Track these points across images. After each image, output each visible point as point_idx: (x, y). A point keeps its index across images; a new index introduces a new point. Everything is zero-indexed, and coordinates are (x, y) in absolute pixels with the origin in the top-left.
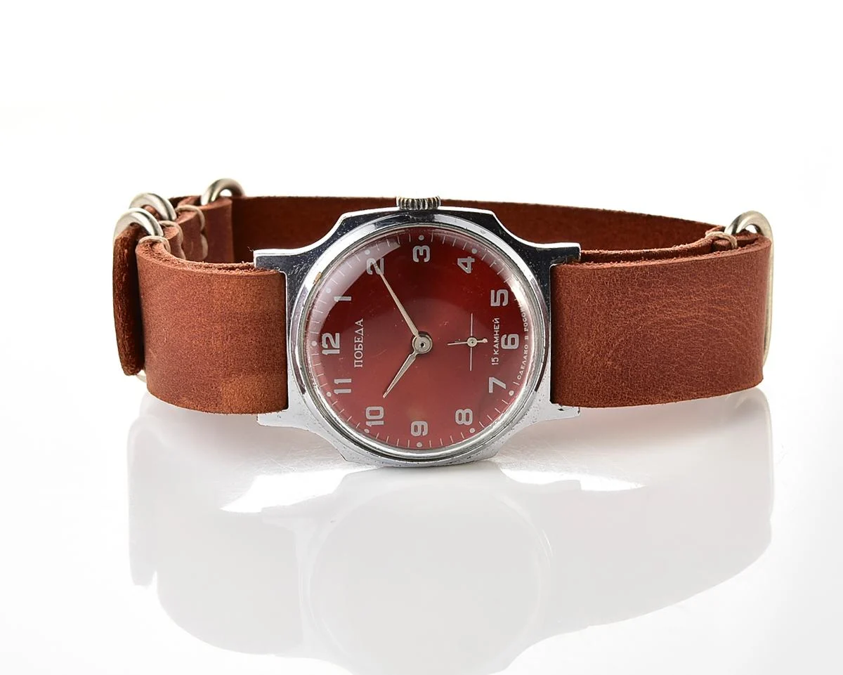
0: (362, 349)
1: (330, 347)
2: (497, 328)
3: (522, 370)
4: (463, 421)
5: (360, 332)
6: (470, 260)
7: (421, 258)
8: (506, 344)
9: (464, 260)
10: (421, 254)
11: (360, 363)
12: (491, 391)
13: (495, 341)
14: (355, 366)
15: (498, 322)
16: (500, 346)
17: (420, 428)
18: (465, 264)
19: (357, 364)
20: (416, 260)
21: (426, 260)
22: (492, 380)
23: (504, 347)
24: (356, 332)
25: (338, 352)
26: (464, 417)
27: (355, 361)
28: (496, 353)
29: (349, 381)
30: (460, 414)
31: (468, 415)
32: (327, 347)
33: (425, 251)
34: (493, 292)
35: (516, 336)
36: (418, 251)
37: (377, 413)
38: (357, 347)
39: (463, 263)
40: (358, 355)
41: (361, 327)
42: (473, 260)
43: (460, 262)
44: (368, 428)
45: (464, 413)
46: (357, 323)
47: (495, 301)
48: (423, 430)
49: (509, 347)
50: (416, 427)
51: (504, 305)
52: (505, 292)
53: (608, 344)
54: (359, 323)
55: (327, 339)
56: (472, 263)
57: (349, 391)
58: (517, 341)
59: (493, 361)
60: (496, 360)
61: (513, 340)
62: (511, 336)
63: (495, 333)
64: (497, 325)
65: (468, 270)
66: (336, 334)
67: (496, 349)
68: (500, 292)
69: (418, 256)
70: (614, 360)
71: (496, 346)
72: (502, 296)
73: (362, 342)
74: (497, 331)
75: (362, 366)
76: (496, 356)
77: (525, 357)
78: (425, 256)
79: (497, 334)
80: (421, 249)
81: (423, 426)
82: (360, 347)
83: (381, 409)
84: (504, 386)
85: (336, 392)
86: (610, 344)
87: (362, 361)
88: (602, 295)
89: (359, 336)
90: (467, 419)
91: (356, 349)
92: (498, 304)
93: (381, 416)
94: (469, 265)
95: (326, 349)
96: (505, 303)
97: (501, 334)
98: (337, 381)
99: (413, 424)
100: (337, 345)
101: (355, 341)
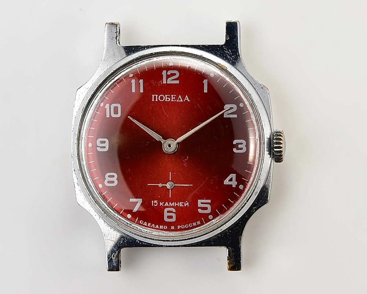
0: (166, 100)
1: (168, 77)
2: (180, 204)
3: (147, 224)
4: (108, 179)
5: (180, 99)
6: (234, 184)
7: (236, 146)
8: (168, 212)
9: (234, 179)
10: (240, 146)
12: (131, 200)
13: (170, 203)
14: (153, 96)
15: (185, 205)
16: (167, 207)
17: (103, 145)
18: (231, 180)
19: (155, 97)
20: (235, 142)
21: (235, 150)
22: (140, 201)
23: (166, 210)
24: (180, 96)
25: (165, 82)
26: (111, 179)
27: (157, 96)
28: (161, 204)
29: (142, 91)
30: (113, 176)
31: (113, 182)
32: (168, 74)
33: (241, 149)
34: (209, 201)
35: (174, 220)
36: (242, 144)
37: (116, 112)
38: (168, 97)
39: (232, 178)
40: (162, 98)
41: (183, 100)
42: (234, 186)
43: (233, 176)
44: (105, 105)
45: (115, 179)
46: (187, 96)
47: (202, 203)
48: (101, 147)
49: (166, 214)
50: (104, 142)
51: (199, 210)
52: (209, 211)
54: (187, 98)
55: (175, 74)
56: (232, 185)
57: (134, 91)
58: (170, 220)
59: (155, 202)
60: (156, 204)
61: (171, 217)
62: (174, 215)
64: (184, 204)
65: (226, 182)
66: (178, 81)
67: (164, 204)
68: (209, 206)
69: (238, 144)
71: (167, 204)
72: (206, 209)
73: (172, 100)
74: (178, 204)
75: (153, 100)
76: (159, 204)
77: (157, 226)
78: (238, 149)
79: (176, 204)
80: (243, 146)
81: (105, 147)
83: (119, 115)
84: (135, 210)
85: (133, 81)
87: (157, 100)
89: (177, 98)
90: (109, 182)
91: (166, 96)
92: (200, 205)
93: (114, 115)
94: (230, 183)
95: (167, 73)
96: (200, 211)
97: (176, 208)
98: (141, 81)
99: (106, 140)
100: (170, 81)
101: (172, 96)
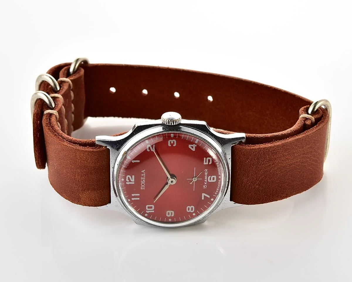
0: (144, 182)
1: (130, 181)
3: (217, 190)
4: (190, 211)
5: (144, 175)
6: (194, 146)
7: (172, 145)
8: (210, 180)
9: (192, 145)
11: (143, 188)
12: (203, 199)
13: (205, 179)
14: (141, 189)
15: (207, 171)
16: (207, 181)
17: (170, 214)
18: (192, 147)
19: (142, 188)
21: (174, 145)
22: (203, 194)
24: (142, 175)
25: (134, 183)
26: (190, 209)
27: (141, 187)
28: (206, 184)
29: (139, 195)
31: (192, 208)
33: (174, 142)
34: (205, 158)
35: (215, 177)
36: (171, 142)
37: (151, 207)
38: (142, 181)
39: (191, 147)
40: (143, 184)
41: (144, 173)
42: (196, 146)
43: (190, 146)
44: (147, 213)
45: (190, 207)
46: (142, 171)
47: (206, 162)
48: (172, 214)
49: (212, 181)
52: (210, 159)
53: (256, 179)
55: (129, 177)
56: (195, 147)
57: (139, 199)
58: (215, 179)
59: (204, 186)
60: (205, 186)
61: (214, 179)
62: (213, 177)
63: (205, 175)
64: (206, 172)
65: (194, 150)
66: (133, 176)
67: (206, 182)
68: (208, 158)
69: (171, 144)
70: (259, 185)
71: (206, 181)
72: (209, 160)
73: (144, 179)
74: (206, 175)
75: (144, 189)
76: (206, 185)
77: (219, 185)
78: (174, 143)
80: (172, 141)
81: (172, 213)
82: (144, 181)
83: (153, 206)
84: (209, 197)
85: (133, 199)
86: (258, 179)
87: (144, 187)
88: (254, 159)
89: (143, 177)
90: (192, 210)
93: (153, 209)
94: (194, 148)
95: (128, 182)
96: (210, 163)
97: (208, 176)
98: (133, 195)
99: (167, 212)
100: (133, 180)
101: (142, 179)
